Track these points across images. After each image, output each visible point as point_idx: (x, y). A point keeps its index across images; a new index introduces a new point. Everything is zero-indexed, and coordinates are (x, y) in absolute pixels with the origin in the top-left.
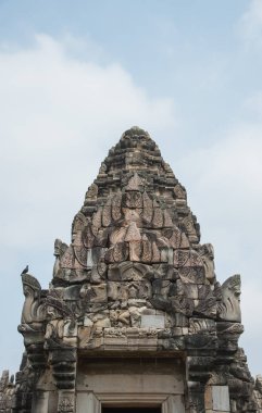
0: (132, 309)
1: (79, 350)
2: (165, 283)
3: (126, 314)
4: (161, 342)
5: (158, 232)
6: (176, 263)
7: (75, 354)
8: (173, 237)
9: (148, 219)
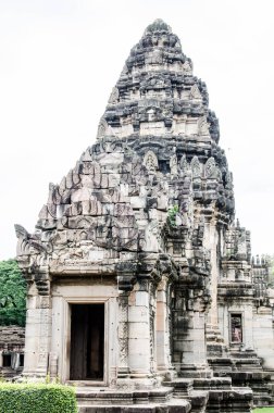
0: (83, 247)
1: (50, 273)
2: (105, 229)
3: (79, 250)
4: (100, 268)
5: (104, 191)
6: (116, 213)
7: (47, 276)
8: (115, 196)
9: (98, 182)
